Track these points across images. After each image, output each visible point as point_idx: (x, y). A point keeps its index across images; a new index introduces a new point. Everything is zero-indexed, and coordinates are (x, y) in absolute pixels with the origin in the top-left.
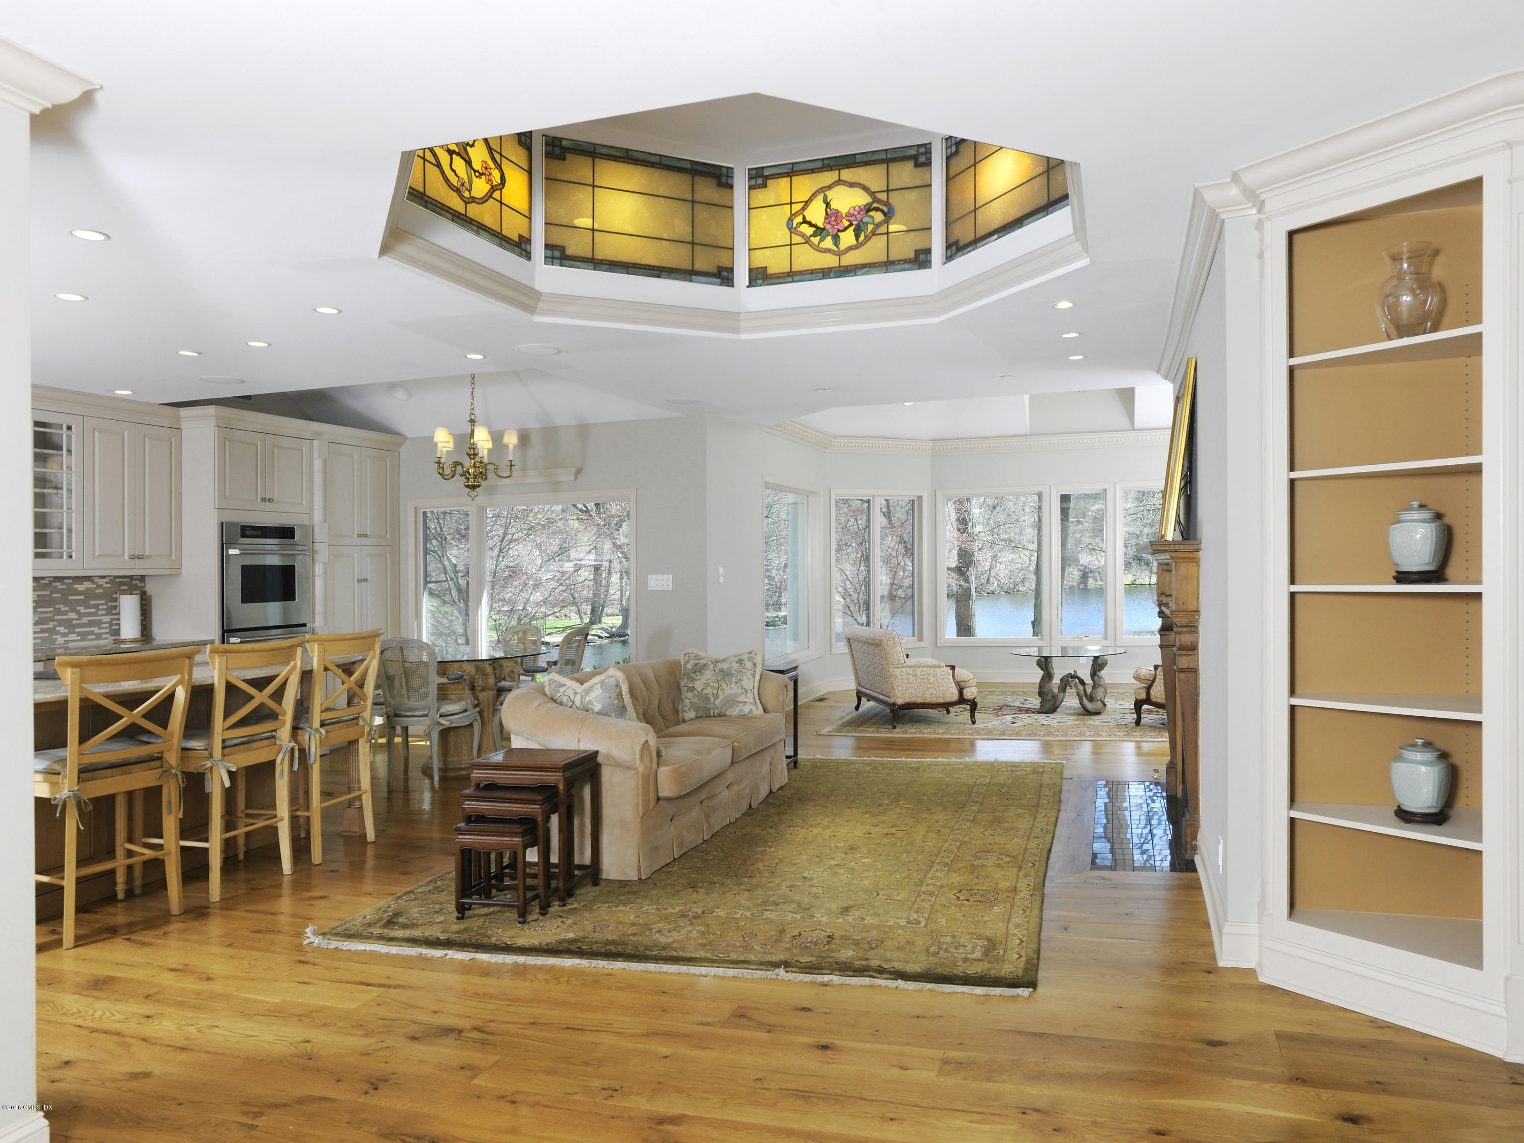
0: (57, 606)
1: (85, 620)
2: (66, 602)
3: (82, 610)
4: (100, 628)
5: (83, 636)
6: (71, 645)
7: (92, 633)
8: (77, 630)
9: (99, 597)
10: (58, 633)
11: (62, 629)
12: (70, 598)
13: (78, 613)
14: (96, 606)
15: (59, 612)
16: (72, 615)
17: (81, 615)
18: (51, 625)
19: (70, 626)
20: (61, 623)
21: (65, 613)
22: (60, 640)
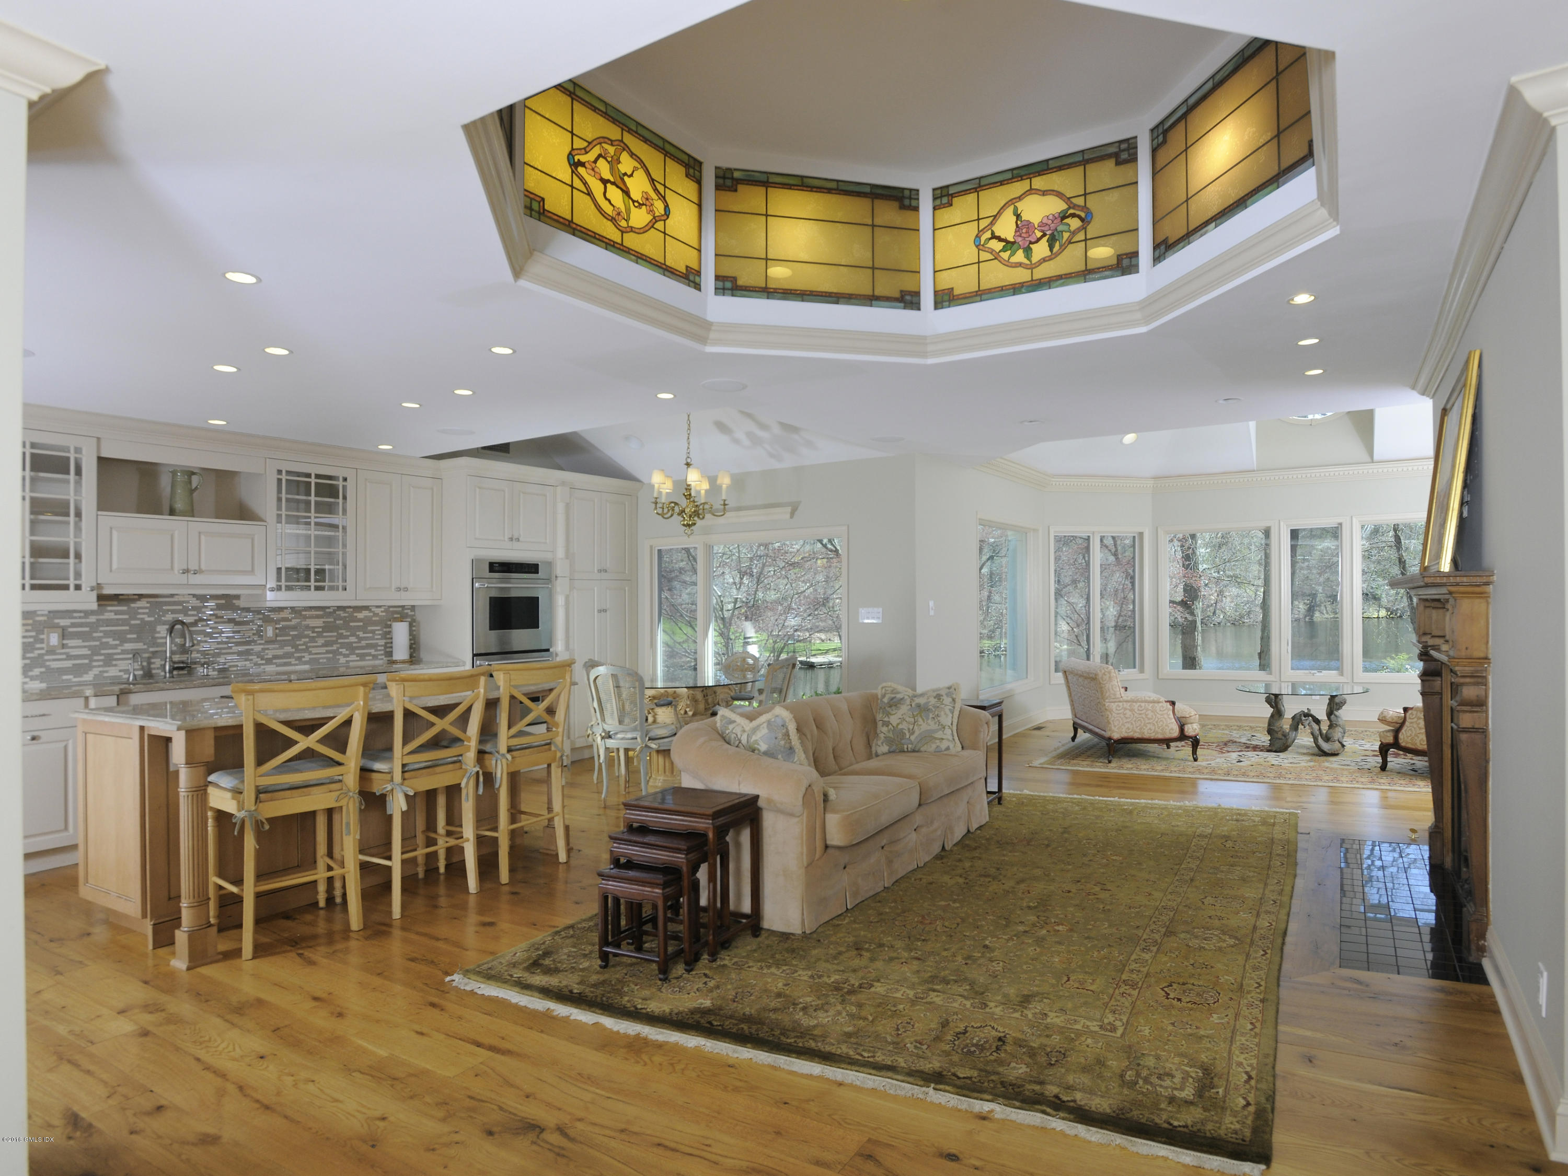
0: (341, 631)
1: (364, 643)
2: (348, 628)
3: (361, 634)
4: (376, 650)
5: (362, 657)
6: (351, 664)
7: (369, 654)
8: (357, 652)
9: (375, 623)
10: (341, 654)
11: (344, 651)
12: (351, 624)
13: (358, 637)
14: (373, 632)
15: (341, 636)
16: (353, 639)
17: (360, 639)
18: (335, 647)
19: (351, 648)
20: (343, 645)
21: (347, 637)
22: (342, 660)
